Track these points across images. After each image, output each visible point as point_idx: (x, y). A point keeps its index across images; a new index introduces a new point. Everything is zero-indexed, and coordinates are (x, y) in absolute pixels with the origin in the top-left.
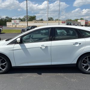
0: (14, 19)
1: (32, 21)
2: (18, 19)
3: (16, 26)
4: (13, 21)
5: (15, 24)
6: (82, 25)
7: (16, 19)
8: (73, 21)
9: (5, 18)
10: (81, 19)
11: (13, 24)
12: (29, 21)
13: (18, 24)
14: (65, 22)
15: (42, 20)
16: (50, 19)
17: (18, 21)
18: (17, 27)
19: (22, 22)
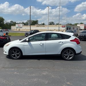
0: (18, 24)
1: (35, 25)
2: (22, 23)
3: (19, 30)
4: (17, 25)
5: (19, 28)
6: (81, 29)
7: (20, 23)
8: (73, 25)
9: (10, 22)
10: (81, 23)
11: (17, 28)
12: (31, 25)
13: (21, 27)
14: (65, 27)
15: (44, 24)
16: (51, 24)
17: (21, 25)
18: (21, 30)
19: (25, 26)
